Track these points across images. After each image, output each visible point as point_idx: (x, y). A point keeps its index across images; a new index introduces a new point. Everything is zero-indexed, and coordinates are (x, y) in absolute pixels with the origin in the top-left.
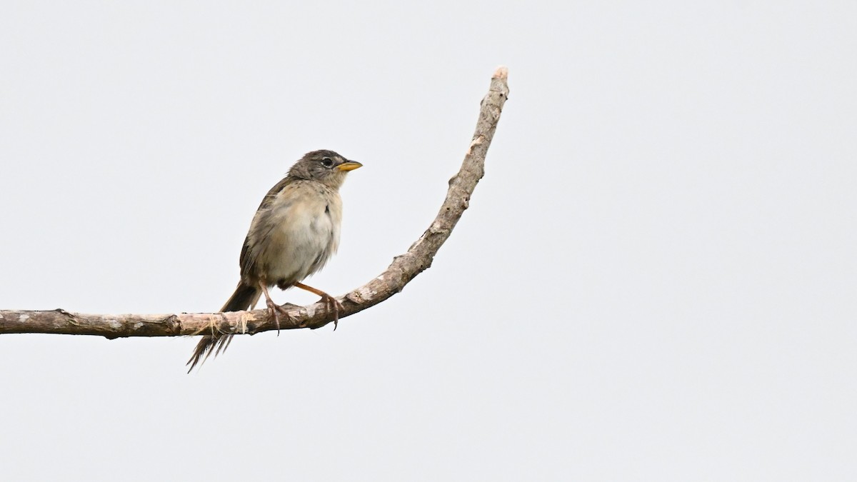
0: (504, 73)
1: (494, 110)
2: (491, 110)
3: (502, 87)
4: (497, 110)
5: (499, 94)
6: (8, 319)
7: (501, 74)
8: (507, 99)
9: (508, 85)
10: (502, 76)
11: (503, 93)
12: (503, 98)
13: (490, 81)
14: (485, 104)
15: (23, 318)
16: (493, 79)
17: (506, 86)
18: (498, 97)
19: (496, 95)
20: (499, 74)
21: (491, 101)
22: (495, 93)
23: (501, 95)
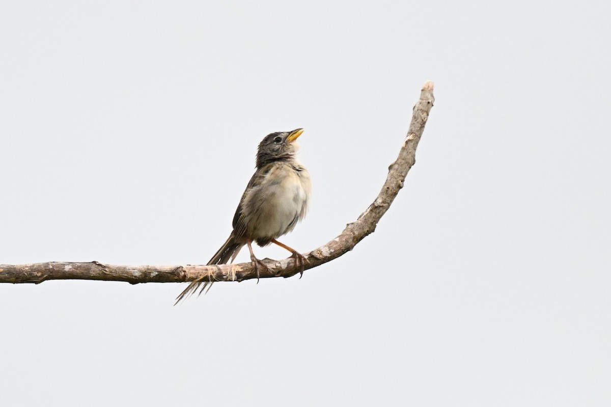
0: (431, 86)
1: (423, 114)
2: (421, 114)
3: (429, 96)
4: (425, 114)
5: (427, 101)
6: (55, 269)
7: (429, 87)
8: (433, 106)
9: (434, 95)
10: (429, 89)
11: (430, 101)
12: (430, 105)
13: (421, 91)
14: (416, 109)
15: (67, 268)
16: (422, 90)
17: (432, 96)
18: (426, 104)
19: (425, 102)
20: (427, 87)
21: (421, 107)
22: (424, 101)
23: (429, 103)
